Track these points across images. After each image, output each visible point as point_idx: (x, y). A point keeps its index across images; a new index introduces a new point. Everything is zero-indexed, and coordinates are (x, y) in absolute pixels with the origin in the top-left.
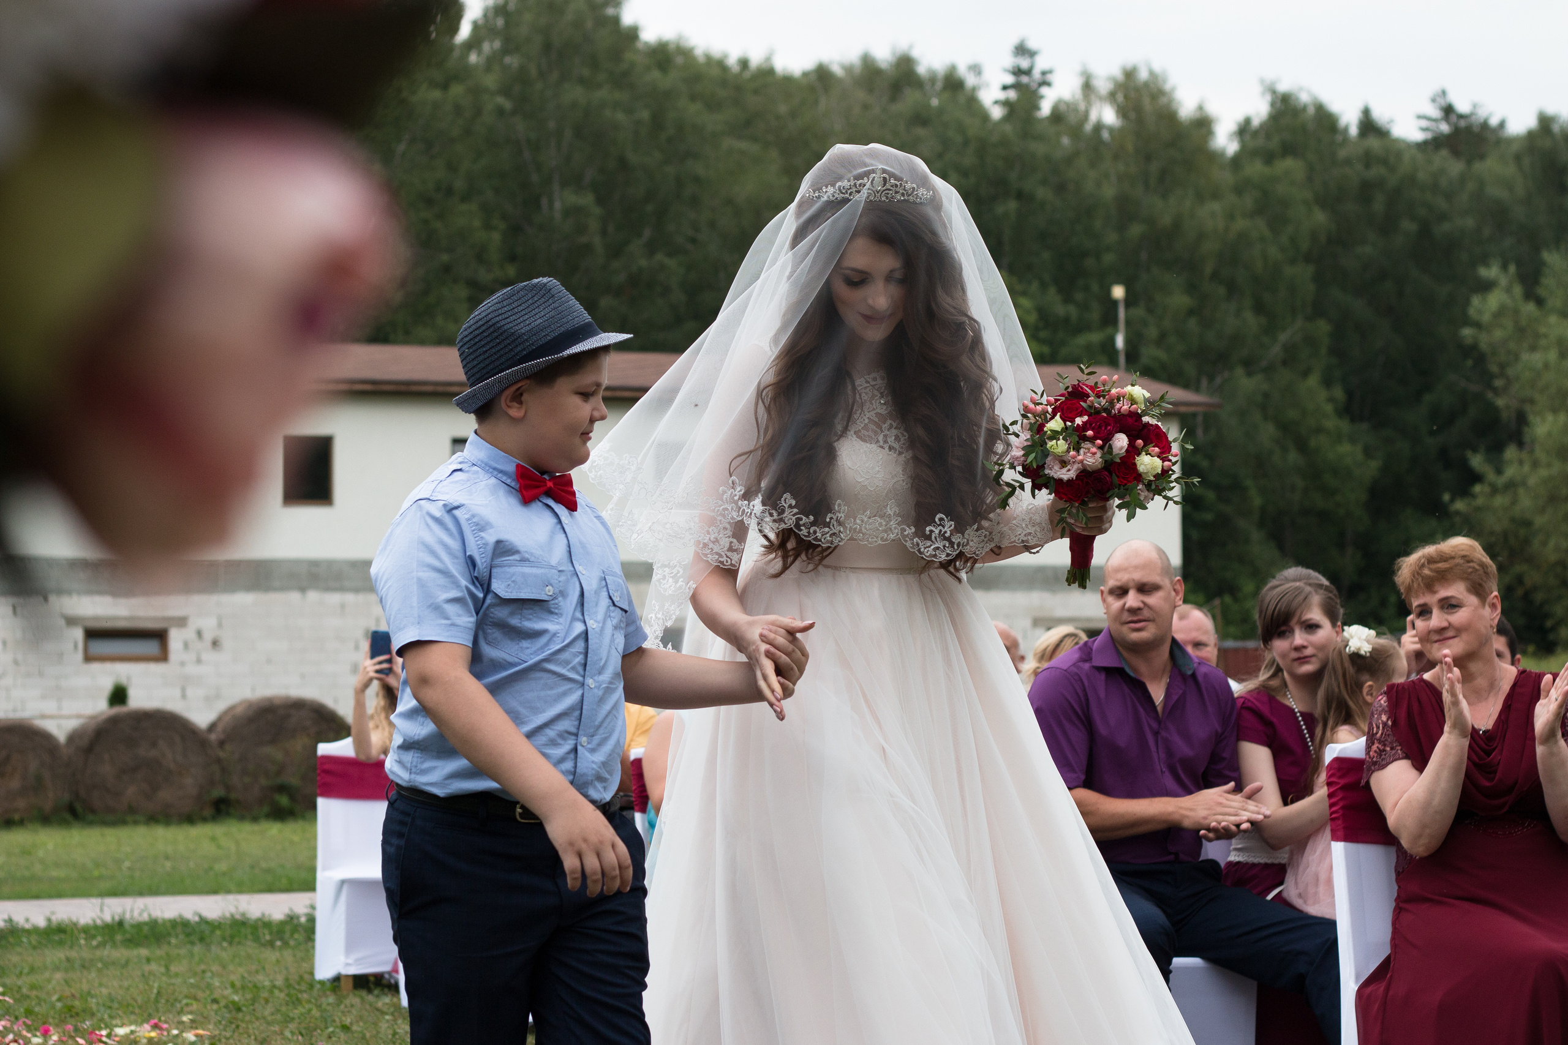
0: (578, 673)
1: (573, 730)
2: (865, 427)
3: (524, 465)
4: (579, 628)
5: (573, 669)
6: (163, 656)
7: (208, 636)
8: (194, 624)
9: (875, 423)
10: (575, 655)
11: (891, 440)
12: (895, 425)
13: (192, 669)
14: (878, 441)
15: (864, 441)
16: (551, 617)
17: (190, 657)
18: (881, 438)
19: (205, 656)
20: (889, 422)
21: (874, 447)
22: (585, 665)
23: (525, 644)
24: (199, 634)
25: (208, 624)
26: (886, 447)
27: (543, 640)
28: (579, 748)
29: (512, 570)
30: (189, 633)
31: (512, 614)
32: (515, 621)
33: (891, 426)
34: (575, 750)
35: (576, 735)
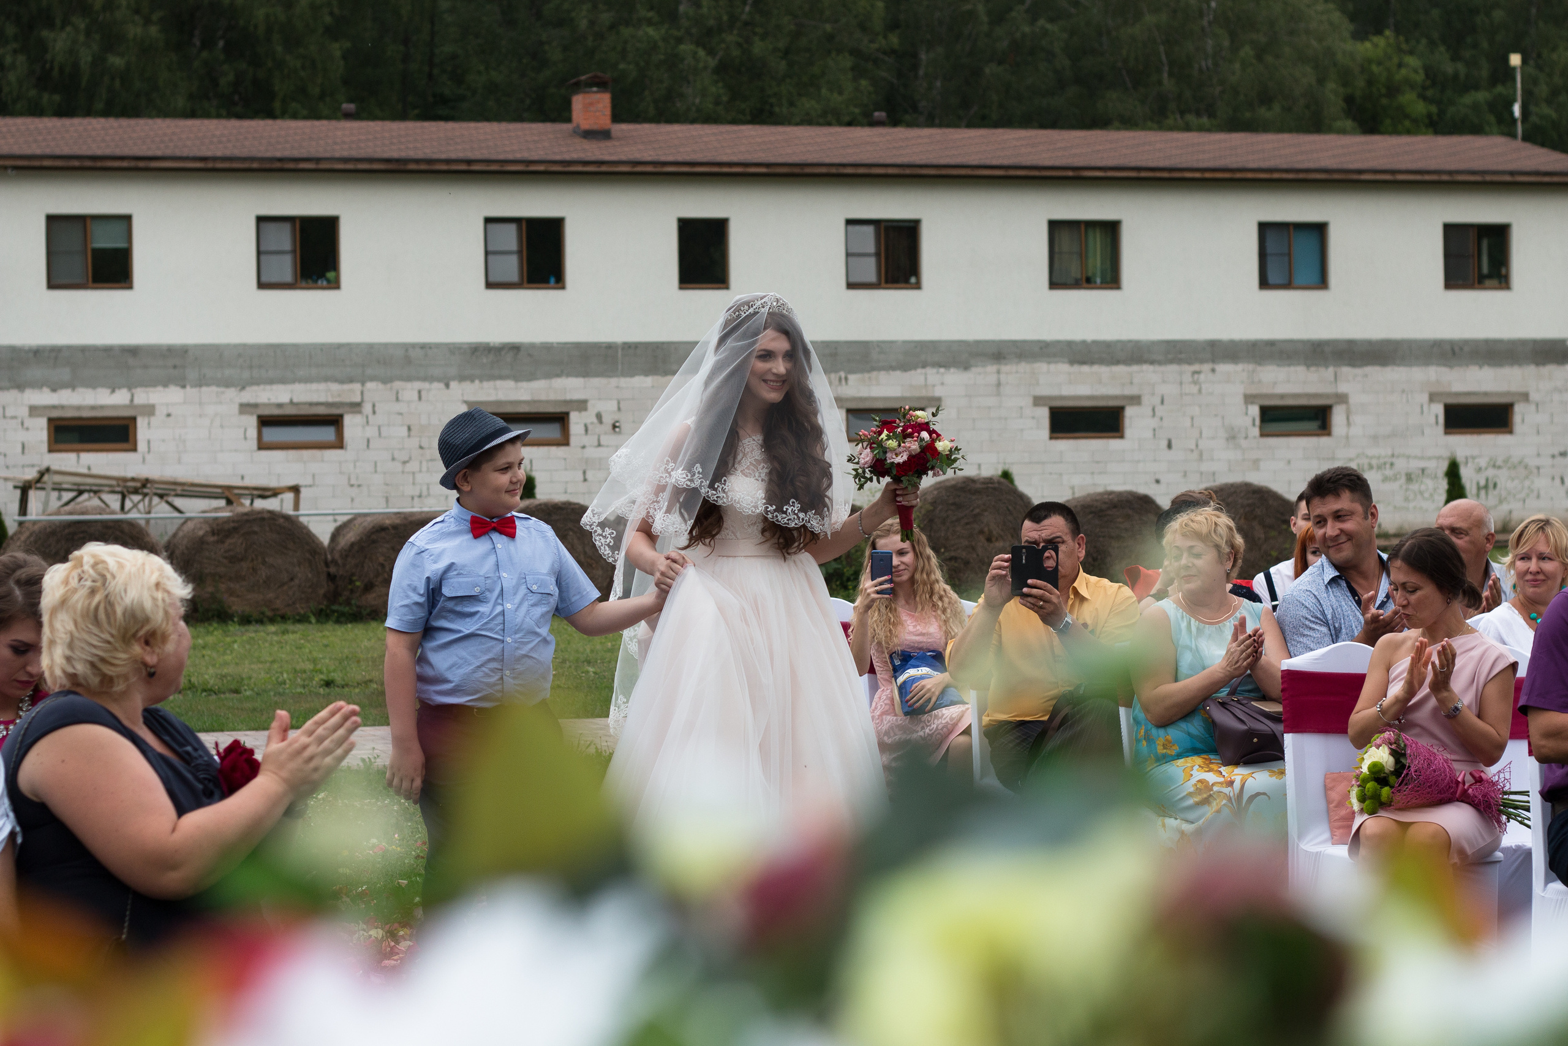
0: (500, 635)
1: (500, 667)
2: (748, 468)
3: (478, 515)
4: (499, 609)
5: (496, 633)
6: (564, 441)
7: (608, 420)
8: (594, 407)
9: (754, 465)
10: (497, 625)
11: (763, 475)
12: (766, 466)
13: (592, 453)
14: (755, 476)
15: (746, 476)
16: (482, 604)
17: (590, 440)
18: (757, 474)
19: (604, 440)
20: (762, 465)
21: (753, 480)
22: (504, 630)
23: (468, 620)
24: (599, 416)
25: (608, 408)
26: (760, 479)
27: (477, 616)
28: (504, 677)
29: (452, 580)
30: (589, 417)
31: (456, 605)
32: (458, 608)
33: (764, 467)
34: (502, 678)
35: (502, 670)
